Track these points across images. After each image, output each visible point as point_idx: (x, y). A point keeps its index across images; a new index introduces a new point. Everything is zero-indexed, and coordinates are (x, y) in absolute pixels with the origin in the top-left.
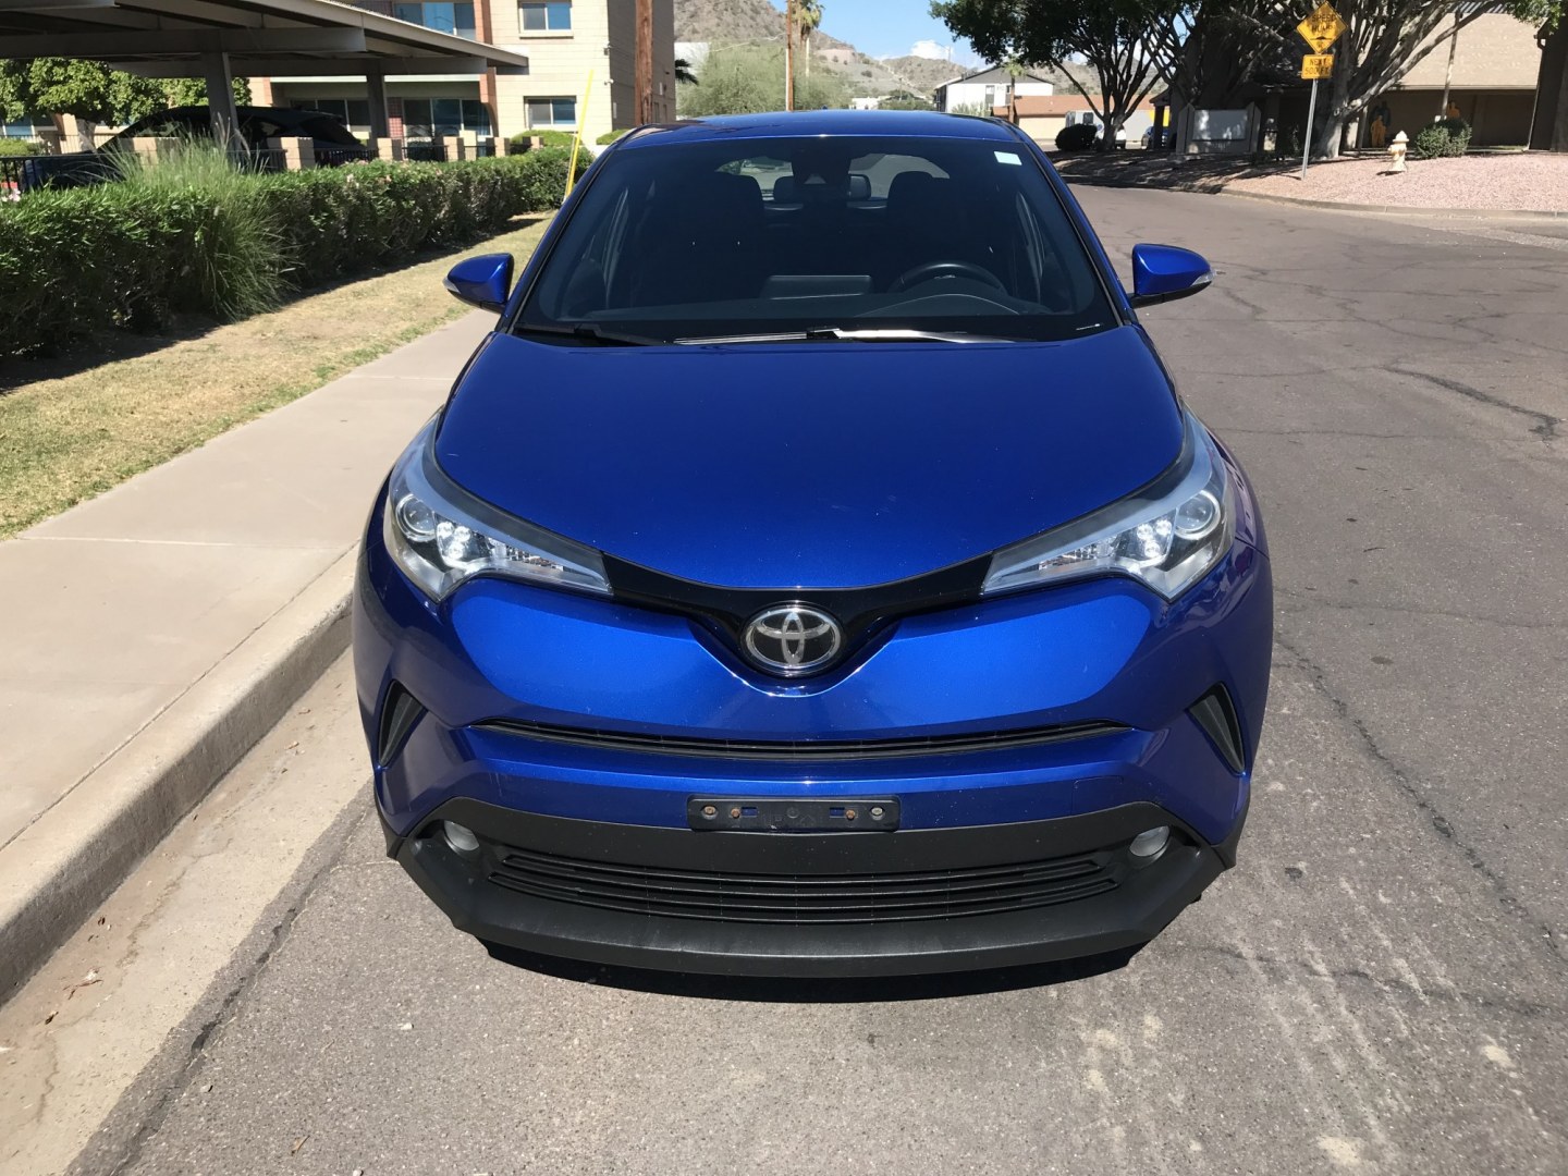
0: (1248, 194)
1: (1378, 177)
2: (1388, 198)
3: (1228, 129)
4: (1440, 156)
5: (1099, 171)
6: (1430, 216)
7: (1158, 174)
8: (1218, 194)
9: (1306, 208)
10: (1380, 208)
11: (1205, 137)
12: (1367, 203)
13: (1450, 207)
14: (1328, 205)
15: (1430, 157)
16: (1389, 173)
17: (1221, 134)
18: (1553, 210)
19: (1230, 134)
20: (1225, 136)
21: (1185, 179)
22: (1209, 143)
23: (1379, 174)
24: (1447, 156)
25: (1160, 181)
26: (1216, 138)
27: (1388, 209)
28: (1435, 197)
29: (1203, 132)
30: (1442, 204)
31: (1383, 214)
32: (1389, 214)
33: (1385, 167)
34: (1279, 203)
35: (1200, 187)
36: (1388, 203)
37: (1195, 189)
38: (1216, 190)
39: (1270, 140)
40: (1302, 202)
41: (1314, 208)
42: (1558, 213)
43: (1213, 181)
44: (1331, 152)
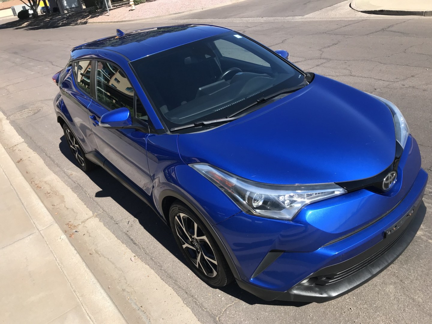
0: (96, 23)
1: (129, 12)
2: (137, 17)
3: (73, 4)
4: (141, 3)
5: (42, 24)
6: (150, 20)
7: (63, 21)
8: (87, 24)
9: (116, 23)
10: (137, 20)
11: (68, 8)
12: (132, 19)
13: (154, 16)
14: (122, 21)
15: (138, 4)
16: (132, 10)
17: (72, 6)
18: (177, 12)
19: (74, 6)
20: (73, 6)
21: (74, 21)
22: (69, 9)
23: (130, 10)
24: (142, 3)
25: (65, 23)
26: (71, 7)
27: (139, 20)
28: (148, 14)
29: (66, 6)
30: (151, 16)
31: (138, 21)
32: (139, 21)
33: (130, 8)
34: (108, 23)
35: (80, 23)
36: (138, 18)
37: (78, 24)
38: (86, 23)
39: (83, 5)
40: (114, 22)
41: (119, 23)
42: (179, 13)
43: (83, 21)
44: (110, 6)
